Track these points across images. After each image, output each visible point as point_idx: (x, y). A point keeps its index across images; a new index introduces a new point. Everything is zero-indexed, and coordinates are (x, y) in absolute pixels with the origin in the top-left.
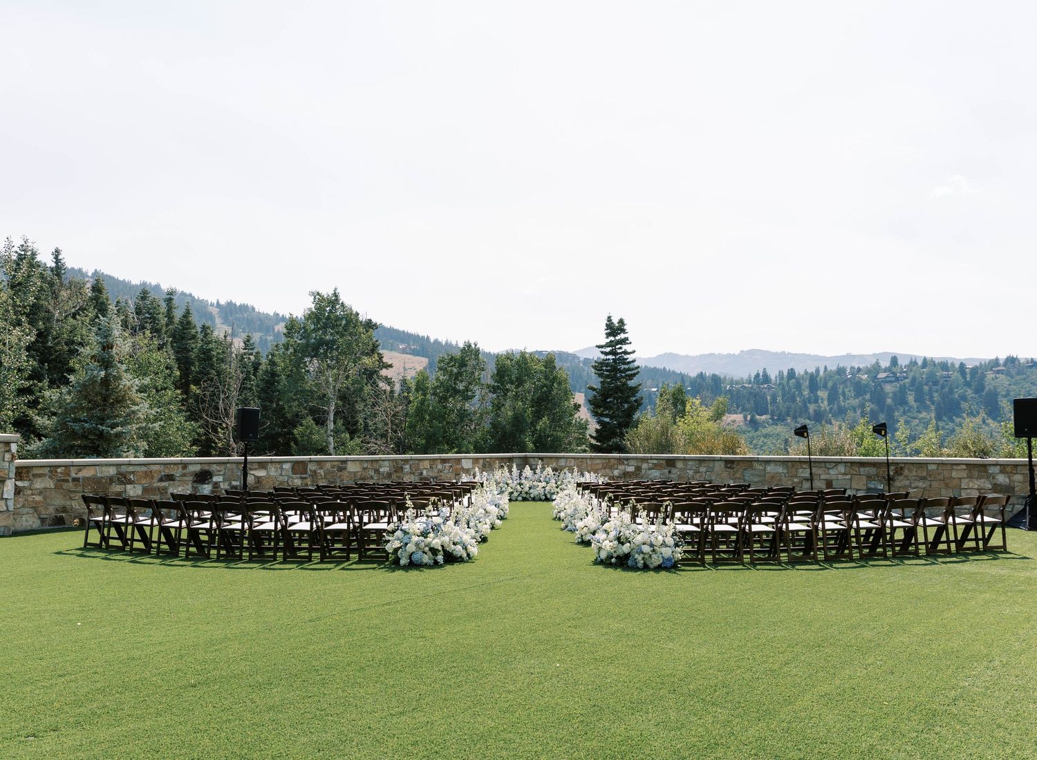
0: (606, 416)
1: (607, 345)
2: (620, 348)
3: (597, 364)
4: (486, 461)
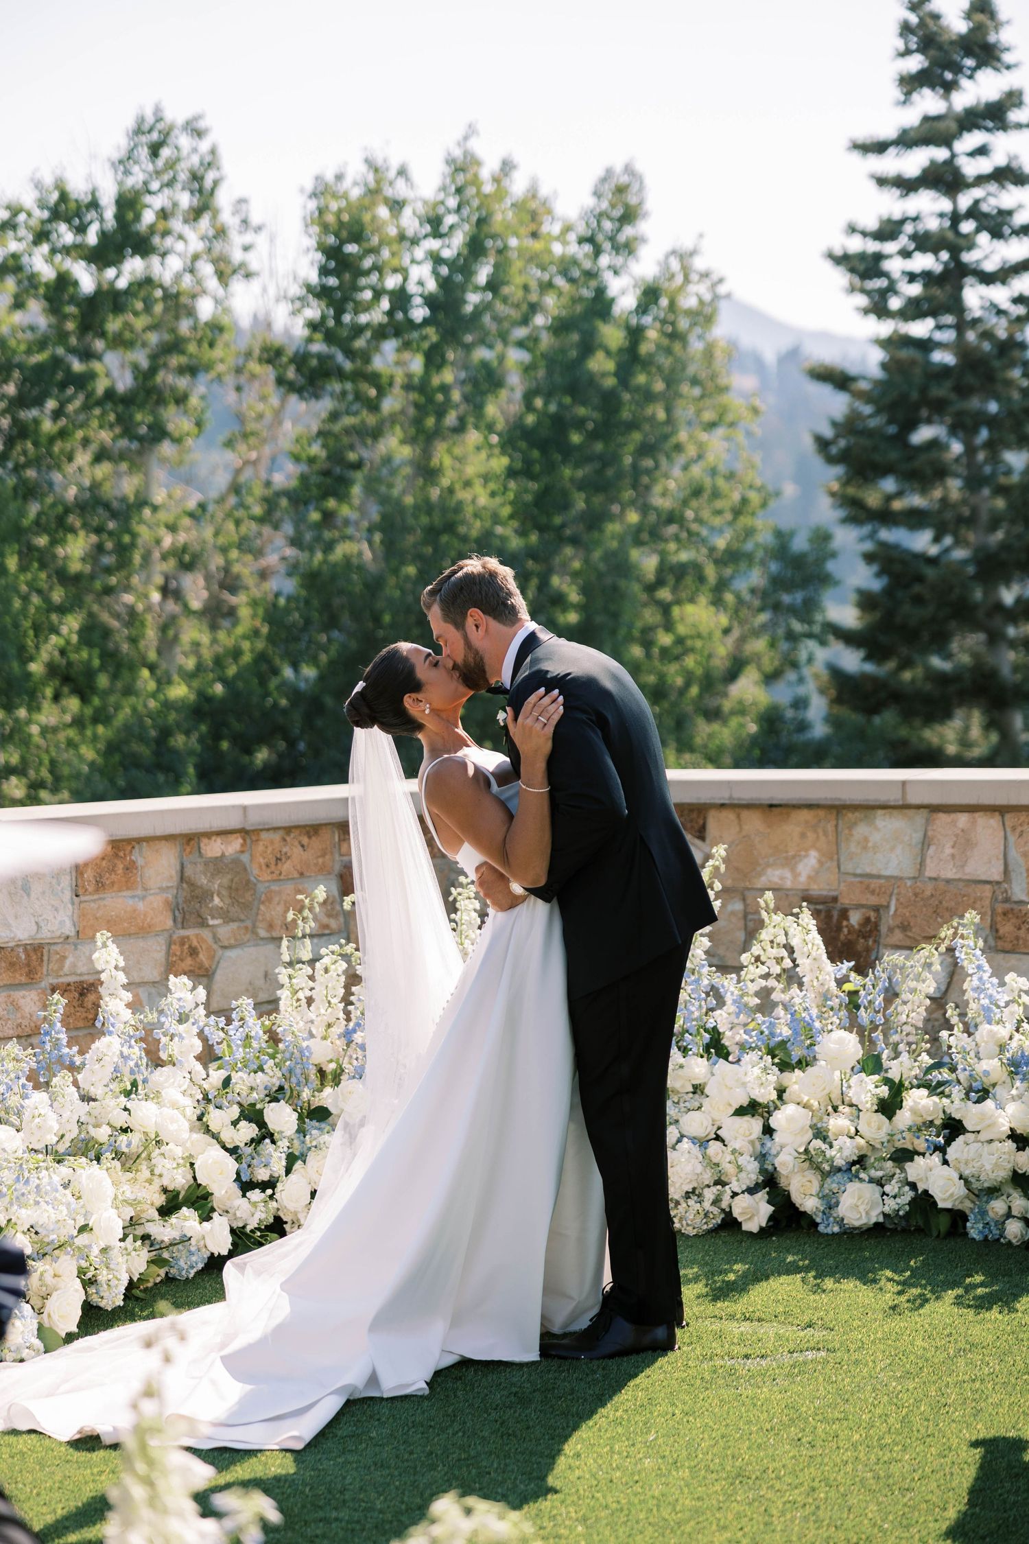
0: (915, 519)
3: (856, 245)
4: (205, 875)
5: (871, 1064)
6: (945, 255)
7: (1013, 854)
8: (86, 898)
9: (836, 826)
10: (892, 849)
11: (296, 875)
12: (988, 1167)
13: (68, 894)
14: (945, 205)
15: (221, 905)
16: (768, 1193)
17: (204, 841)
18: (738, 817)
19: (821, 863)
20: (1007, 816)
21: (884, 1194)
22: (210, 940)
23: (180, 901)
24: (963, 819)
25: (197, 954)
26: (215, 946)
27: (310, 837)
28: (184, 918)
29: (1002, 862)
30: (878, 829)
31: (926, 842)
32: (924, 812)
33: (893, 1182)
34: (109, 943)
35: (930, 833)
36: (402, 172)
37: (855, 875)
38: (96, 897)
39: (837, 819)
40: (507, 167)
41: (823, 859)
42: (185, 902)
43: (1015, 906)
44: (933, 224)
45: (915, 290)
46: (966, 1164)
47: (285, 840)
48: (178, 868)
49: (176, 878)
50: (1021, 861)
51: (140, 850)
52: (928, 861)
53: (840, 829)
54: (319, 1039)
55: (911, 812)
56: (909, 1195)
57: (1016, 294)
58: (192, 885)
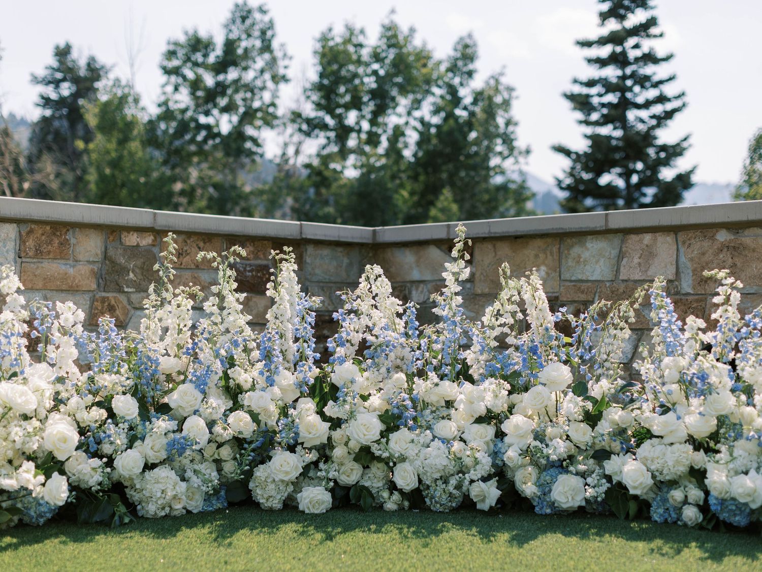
1: (602, 41)
2: (637, 46)
3: (577, 89)
4: (124, 257)
5: (580, 388)
6: (618, 94)
7: (683, 259)
8: (28, 260)
9: (559, 249)
10: (597, 262)
11: (193, 266)
12: (670, 463)
13: (11, 255)
14: (619, 73)
15: (135, 279)
16: (497, 481)
17: (124, 234)
18: (494, 246)
19: (547, 273)
20: (680, 234)
21: (586, 484)
22: (125, 302)
23: (104, 272)
24: (647, 238)
25: (115, 310)
26: (128, 307)
27: (205, 243)
28: (106, 284)
29: (675, 266)
30: (588, 250)
31: (621, 256)
32: (620, 235)
33: (594, 476)
34: (11, 274)
35: (623, 249)
36: (362, 32)
37: (571, 281)
38: (35, 260)
39: (560, 244)
40: (412, 30)
41: (550, 272)
42: (106, 274)
43: (683, 297)
44: (614, 80)
45: (605, 111)
46: (652, 461)
47: (186, 242)
48: (103, 249)
49: (100, 257)
50: (689, 264)
51: (74, 233)
52: (622, 269)
53: (561, 251)
54: (172, 357)
55: (610, 236)
56: (606, 486)
57: (652, 115)
58: (113, 262)
